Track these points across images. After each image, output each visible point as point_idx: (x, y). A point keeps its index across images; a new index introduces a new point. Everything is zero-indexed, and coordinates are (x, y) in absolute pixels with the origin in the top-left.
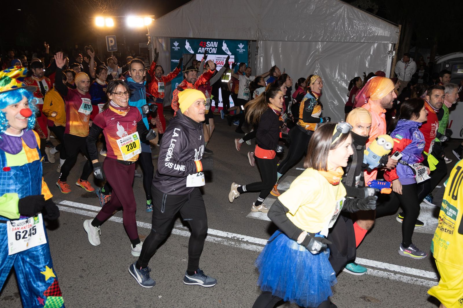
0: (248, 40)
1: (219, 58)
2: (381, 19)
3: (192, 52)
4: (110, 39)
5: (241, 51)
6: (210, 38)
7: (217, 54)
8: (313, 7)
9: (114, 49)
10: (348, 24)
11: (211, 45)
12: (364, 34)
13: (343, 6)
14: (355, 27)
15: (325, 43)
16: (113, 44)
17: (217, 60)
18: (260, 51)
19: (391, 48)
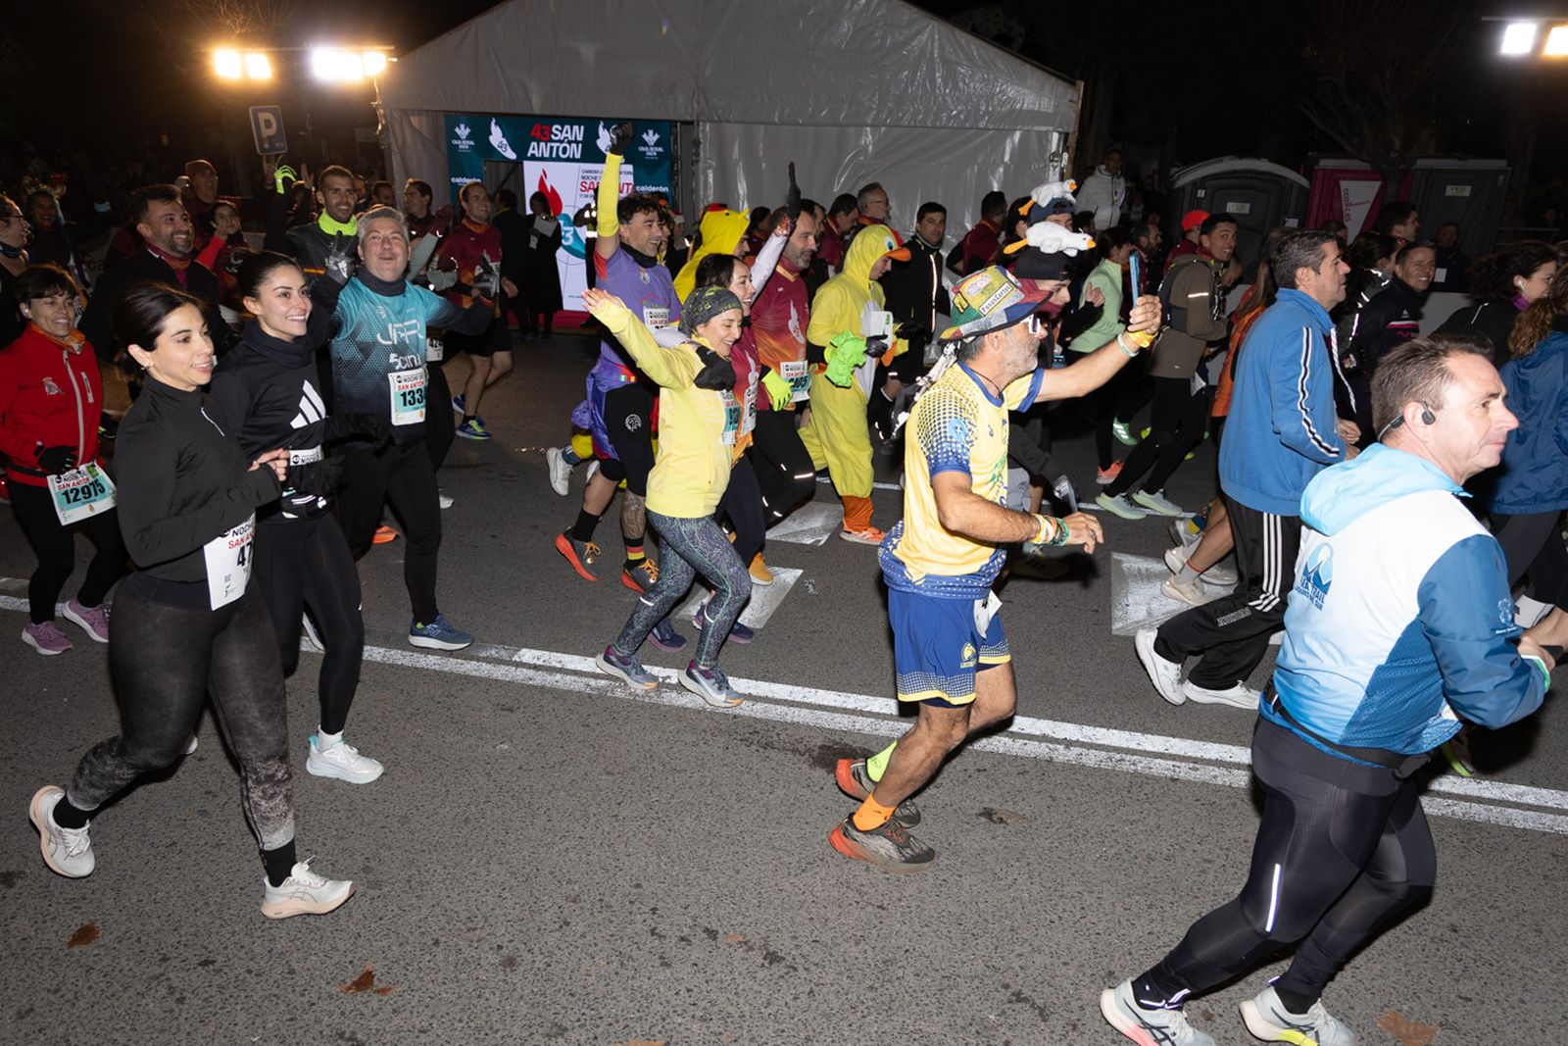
0: (671, 121)
1: (590, 172)
2: (1028, 62)
3: (511, 155)
4: (263, 116)
5: (652, 152)
6: (560, 113)
7: (584, 159)
8: (846, 27)
9: (277, 145)
10: (942, 76)
11: (564, 135)
12: (987, 106)
13: (925, 28)
14: (961, 84)
15: (883, 129)
16: (272, 131)
17: (583, 177)
18: (705, 152)
19: (1058, 145)
